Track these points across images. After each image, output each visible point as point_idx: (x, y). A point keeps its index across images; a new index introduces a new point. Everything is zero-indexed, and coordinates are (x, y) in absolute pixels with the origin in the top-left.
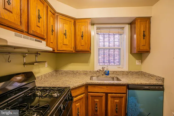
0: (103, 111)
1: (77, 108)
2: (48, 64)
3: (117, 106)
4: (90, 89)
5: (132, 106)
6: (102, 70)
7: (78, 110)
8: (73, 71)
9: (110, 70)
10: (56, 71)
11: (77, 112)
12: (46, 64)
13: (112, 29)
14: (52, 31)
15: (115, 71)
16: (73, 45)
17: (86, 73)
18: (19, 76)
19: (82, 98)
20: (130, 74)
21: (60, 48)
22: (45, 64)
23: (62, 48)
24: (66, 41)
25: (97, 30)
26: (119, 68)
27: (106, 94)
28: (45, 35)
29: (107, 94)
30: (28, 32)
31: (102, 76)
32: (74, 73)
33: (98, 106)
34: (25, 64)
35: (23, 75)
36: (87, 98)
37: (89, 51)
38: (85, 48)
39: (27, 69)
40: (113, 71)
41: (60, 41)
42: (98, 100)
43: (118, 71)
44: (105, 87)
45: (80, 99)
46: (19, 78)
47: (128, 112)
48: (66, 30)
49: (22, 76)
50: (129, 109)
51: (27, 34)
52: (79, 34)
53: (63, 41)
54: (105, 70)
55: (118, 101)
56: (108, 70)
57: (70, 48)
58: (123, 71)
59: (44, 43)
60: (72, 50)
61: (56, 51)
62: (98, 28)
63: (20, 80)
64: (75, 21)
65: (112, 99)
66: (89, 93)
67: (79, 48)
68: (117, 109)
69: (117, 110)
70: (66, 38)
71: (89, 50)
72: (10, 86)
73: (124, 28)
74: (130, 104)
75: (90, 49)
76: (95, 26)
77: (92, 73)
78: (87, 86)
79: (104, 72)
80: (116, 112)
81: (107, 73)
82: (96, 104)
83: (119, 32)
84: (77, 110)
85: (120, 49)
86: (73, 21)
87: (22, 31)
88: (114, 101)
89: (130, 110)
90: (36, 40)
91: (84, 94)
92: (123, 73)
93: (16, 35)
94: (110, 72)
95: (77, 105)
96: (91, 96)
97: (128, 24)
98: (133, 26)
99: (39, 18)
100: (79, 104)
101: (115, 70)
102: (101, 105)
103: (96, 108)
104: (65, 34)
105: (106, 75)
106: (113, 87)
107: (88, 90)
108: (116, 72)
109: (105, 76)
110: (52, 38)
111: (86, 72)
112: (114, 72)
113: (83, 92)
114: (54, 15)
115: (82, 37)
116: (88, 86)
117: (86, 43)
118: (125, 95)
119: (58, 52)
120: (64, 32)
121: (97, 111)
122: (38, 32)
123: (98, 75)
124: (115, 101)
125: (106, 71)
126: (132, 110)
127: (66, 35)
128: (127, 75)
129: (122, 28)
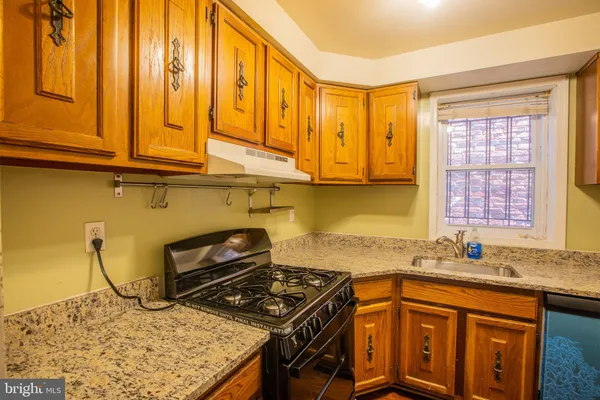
0: (448, 364)
1: (368, 336)
2: (296, 214)
3: (498, 358)
4: (409, 290)
5: (559, 369)
6: (455, 240)
7: (370, 342)
8: (361, 239)
9: (483, 242)
10: (315, 234)
11: (367, 348)
12: (292, 214)
13: (500, 102)
14: (310, 130)
15: (504, 248)
16: (362, 164)
17: (400, 246)
18: (235, 237)
19: (382, 311)
20: (572, 262)
21: (327, 173)
22: (288, 213)
23: (331, 172)
24: (344, 154)
25: (442, 112)
26: (526, 237)
27: (458, 313)
28: (294, 143)
29: (463, 313)
30: (264, 144)
31: (453, 258)
32: (365, 244)
33: (433, 344)
34: (251, 211)
35: (244, 235)
36: (398, 314)
37: (410, 180)
38: (399, 171)
39: (255, 222)
40: (498, 247)
41: (327, 154)
42: (432, 327)
43: (520, 248)
44: (455, 290)
45: (378, 313)
46: (236, 241)
47: (542, 388)
48: (342, 125)
49: (242, 237)
50: (546, 375)
51: (262, 147)
52: (380, 132)
53: (335, 154)
54: (465, 241)
55: (504, 342)
56: (480, 242)
57: (354, 172)
58: (543, 251)
59: (292, 161)
60: (360, 176)
61: (317, 181)
62: (442, 105)
63: (239, 245)
64: (368, 94)
65: (483, 333)
66: (403, 303)
67: (381, 171)
68: (498, 366)
69: (501, 371)
70: (343, 145)
71: (410, 176)
72: (219, 255)
73: (549, 92)
74: (551, 361)
75: (414, 173)
76: (434, 101)
77: (421, 247)
78: (398, 279)
79: (461, 247)
80: (497, 377)
81: (475, 253)
82: (427, 338)
83: (527, 110)
84: (367, 340)
85: (531, 170)
86: (361, 96)
87: (255, 144)
88: (487, 341)
89: (549, 381)
90: (277, 158)
91: (390, 303)
92: (540, 257)
93: (248, 153)
94: (484, 250)
95: (367, 326)
96: (411, 311)
97: (569, 76)
98: (589, 80)
99: (283, 109)
100: (373, 325)
101: (507, 244)
102: (442, 345)
103: (427, 349)
104: (341, 135)
105: (469, 256)
106: (484, 293)
107: (401, 292)
108: (512, 250)
109: (466, 258)
110: (308, 147)
111: (400, 244)
112: (500, 251)
113: (388, 295)
114: (313, 89)
115: (389, 138)
116: (401, 282)
117: (401, 156)
118: (534, 326)
119: (322, 182)
120: (339, 129)
121: (427, 358)
122: (281, 139)
123: (439, 255)
124: (494, 340)
125: (468, 244)
126: (559, 383)
127: (342, 137)
128: (561, 264)
129: (545, 92)
